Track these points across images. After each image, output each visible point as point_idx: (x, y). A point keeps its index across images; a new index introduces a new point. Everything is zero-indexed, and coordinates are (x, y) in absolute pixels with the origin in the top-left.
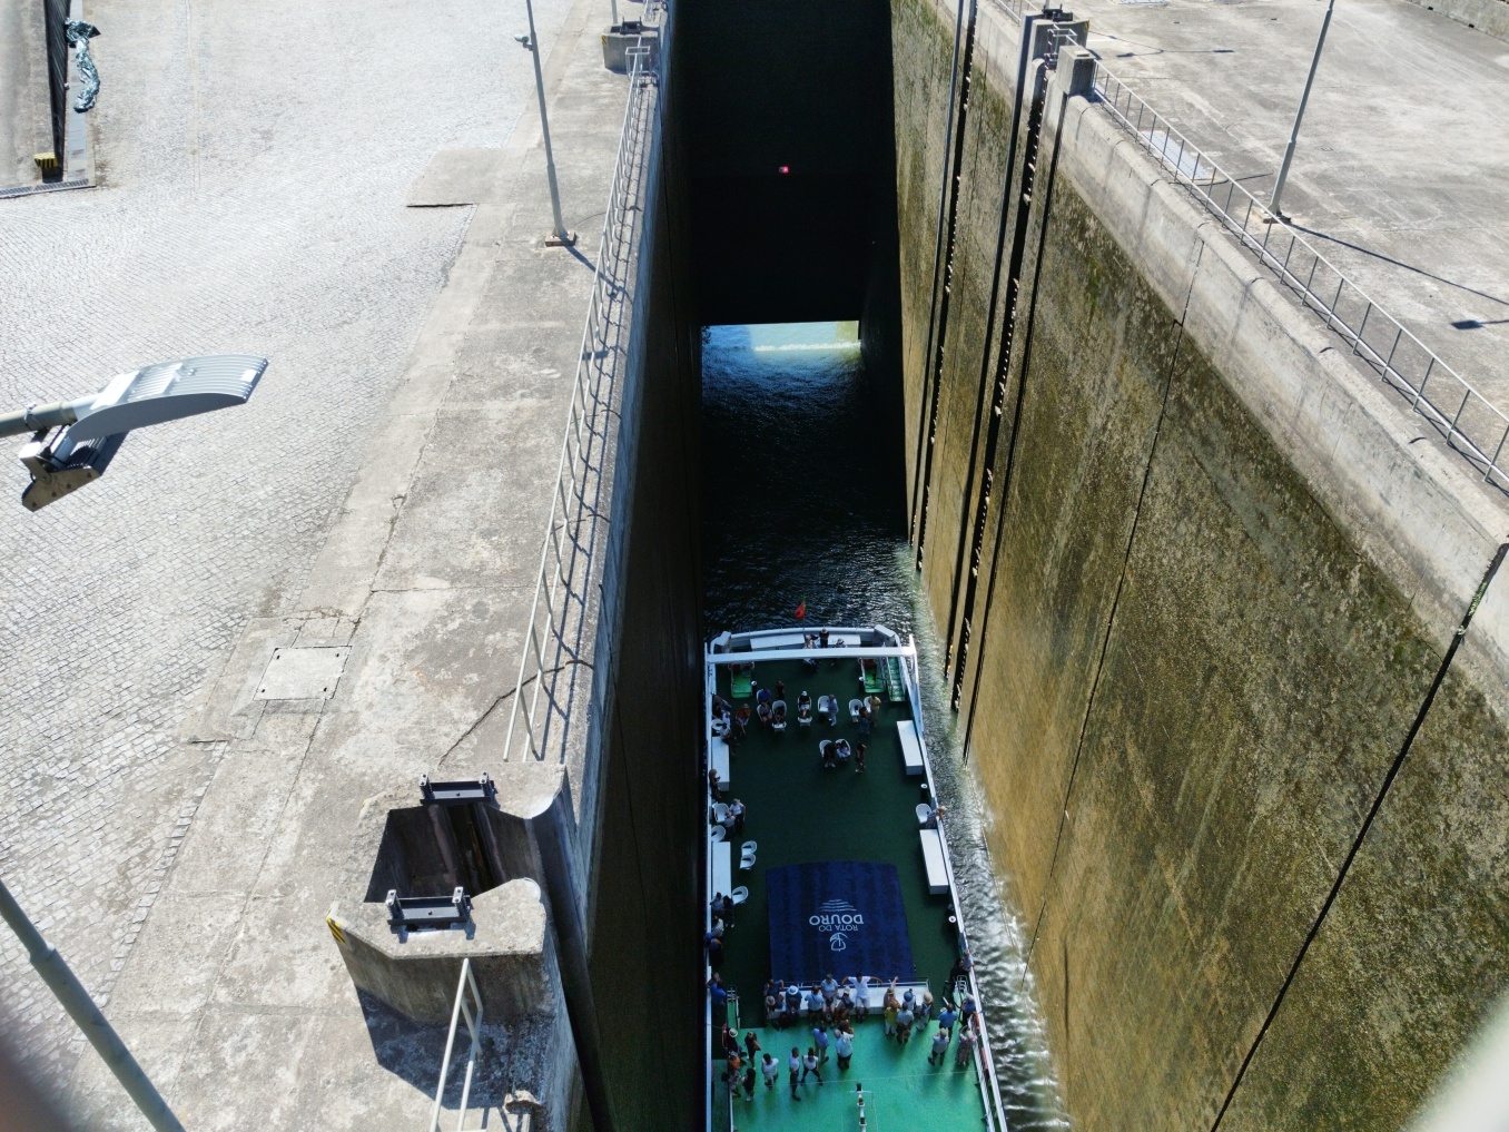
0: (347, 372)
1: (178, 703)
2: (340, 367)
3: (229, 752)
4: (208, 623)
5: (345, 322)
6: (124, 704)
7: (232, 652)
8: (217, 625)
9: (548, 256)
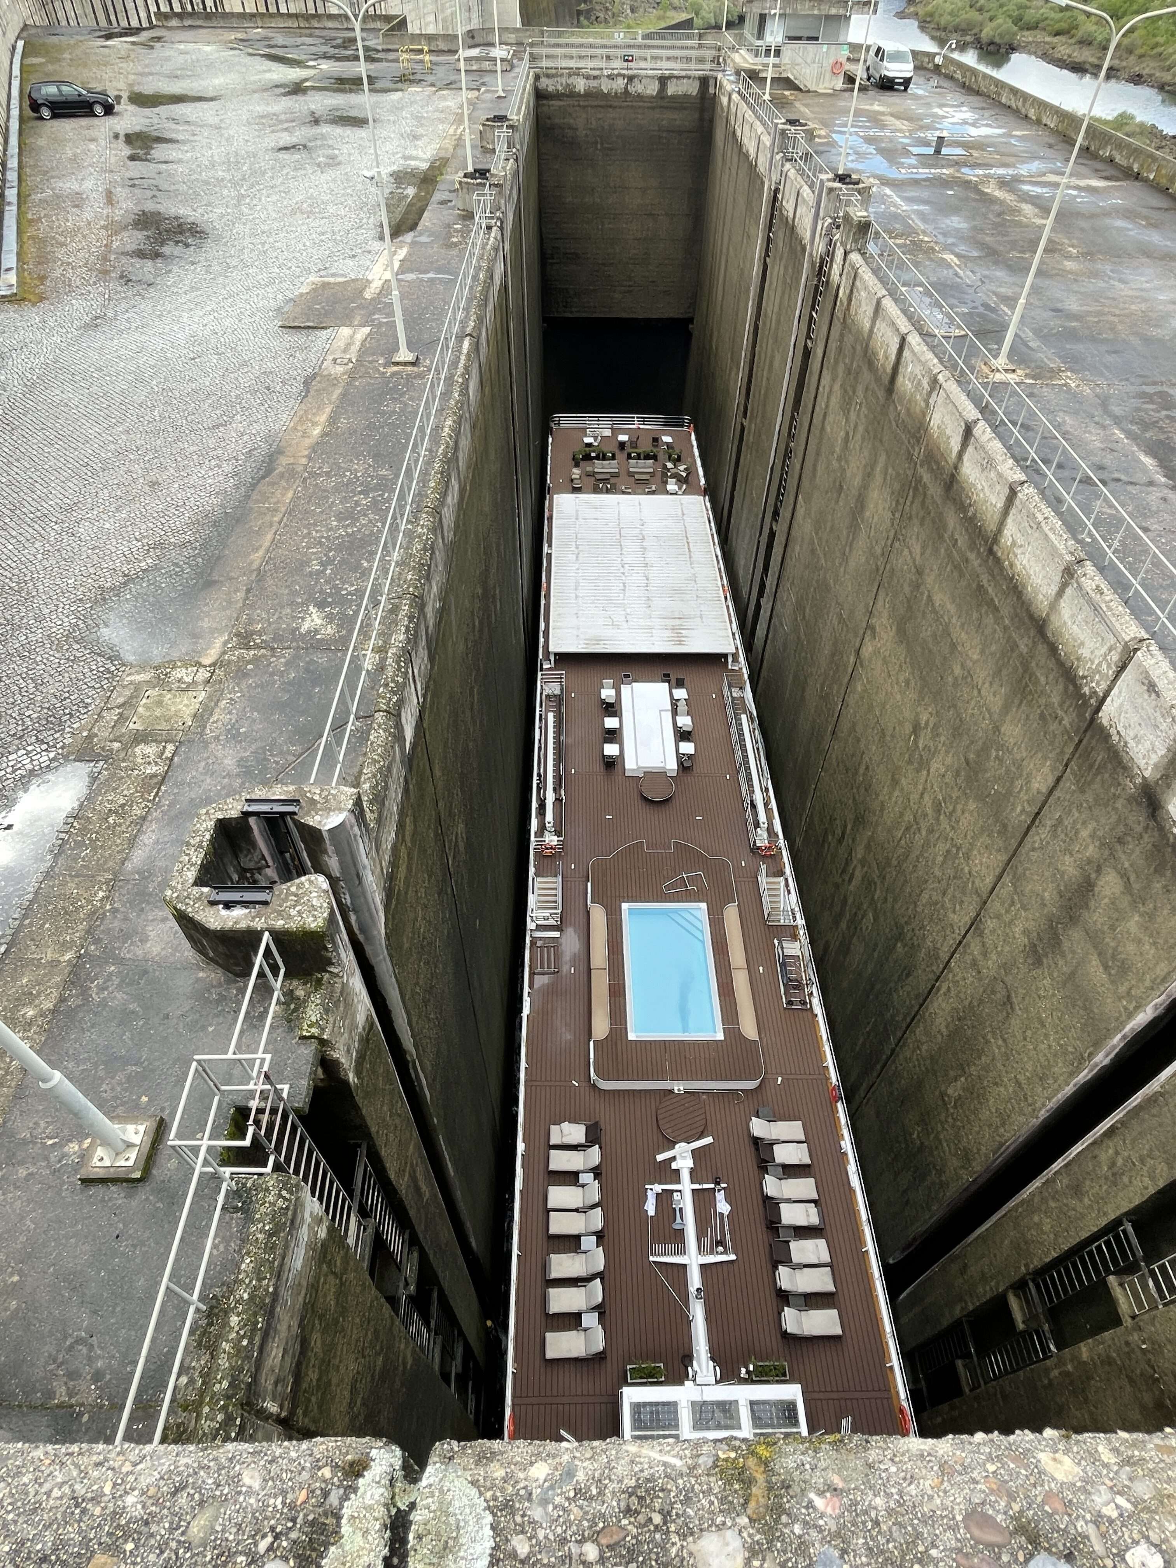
0: (220, 467)
1: (68, 730)
2: (213, 463)
3: (106, 769)
4: (94, 667)
5: (221, 425)
6: (27, 728)
7: (112, 691)
8: (101, 669)
9: (394, 374)
